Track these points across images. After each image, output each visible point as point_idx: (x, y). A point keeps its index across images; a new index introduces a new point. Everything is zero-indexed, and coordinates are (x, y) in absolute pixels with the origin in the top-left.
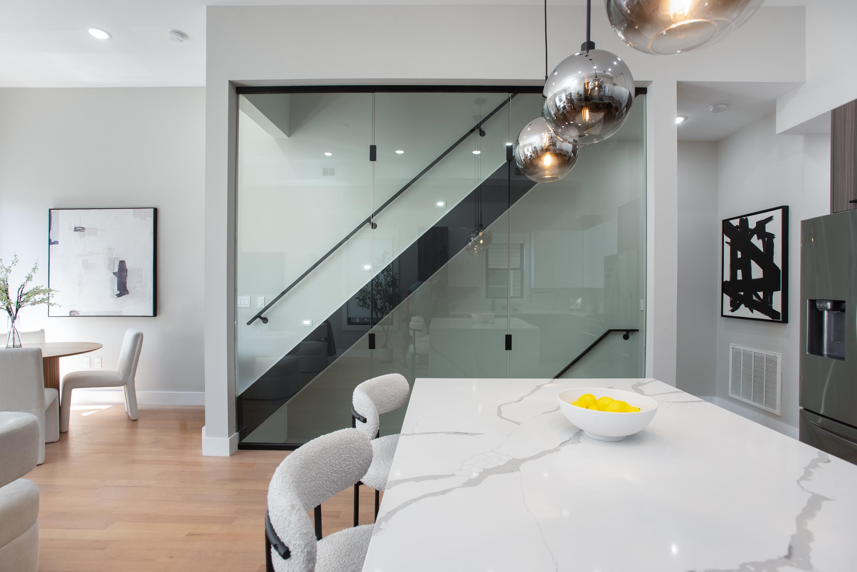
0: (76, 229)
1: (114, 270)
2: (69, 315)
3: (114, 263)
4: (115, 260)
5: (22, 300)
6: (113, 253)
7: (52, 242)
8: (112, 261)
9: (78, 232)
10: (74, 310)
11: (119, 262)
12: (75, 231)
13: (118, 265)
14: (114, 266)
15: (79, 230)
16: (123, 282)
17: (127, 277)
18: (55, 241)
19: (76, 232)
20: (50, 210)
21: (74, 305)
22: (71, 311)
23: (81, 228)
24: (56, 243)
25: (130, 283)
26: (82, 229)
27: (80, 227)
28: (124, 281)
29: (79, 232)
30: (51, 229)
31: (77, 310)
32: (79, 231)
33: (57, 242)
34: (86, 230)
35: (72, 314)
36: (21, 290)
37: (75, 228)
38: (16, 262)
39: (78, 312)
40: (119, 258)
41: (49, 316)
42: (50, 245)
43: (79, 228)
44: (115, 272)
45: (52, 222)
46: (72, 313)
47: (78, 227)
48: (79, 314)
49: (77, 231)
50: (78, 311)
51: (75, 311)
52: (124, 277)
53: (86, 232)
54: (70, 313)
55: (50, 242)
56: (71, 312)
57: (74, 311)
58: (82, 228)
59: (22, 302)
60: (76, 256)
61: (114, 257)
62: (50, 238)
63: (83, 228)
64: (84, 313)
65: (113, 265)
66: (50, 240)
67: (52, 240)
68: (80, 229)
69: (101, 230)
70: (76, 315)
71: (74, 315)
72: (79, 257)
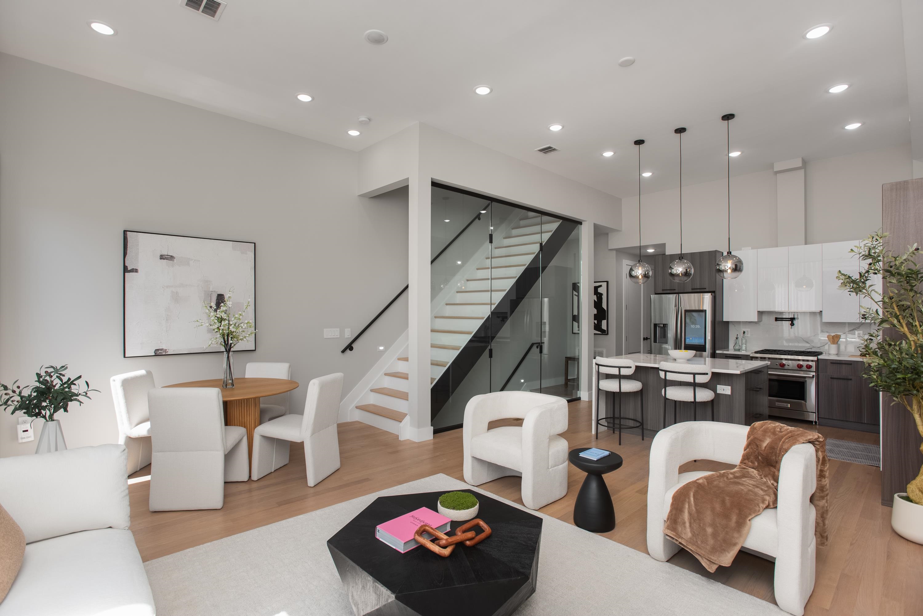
0: (162, 257)
1: (210, 304)
2: (154, 354)
3: (211, 297)
4: (212, 294)
6: (209, 286)
7: (129, 269)
8: (208, 294)
9: (165, 260)
10: (161, 348)
11: (217, 295)
12: (161, 259)
13: (216, 298)
18: (133, 269)
19: (163, 260)
20: (125, 232)
21: (161, 342)
22: (156, 350)
24: (135, 271)
26: (171, 258)
27: (167, 255)
29: (167, 260)
30: (127, 254)
31: (165, 348)
32: (167, 259)
33: (137, 269)
34: (175, 259)
35: (158, 353)
39: (166, 350)
40: (217, 292)
41: (125, 357)
42: (126, 273)
43: (167, 257)
45: (128, 246)
46: (158, 351)
47: (165, 255)
48: (167, 352)
49: (164, 259)
50: (166, 349)
51: (162, 349)
53: (175, 261)
55: (126, 270)
56: (157, 350)
57: (160, 349)
58: (170, 257)
60: (163, 287)
61: (211, 290)
62: (126, 265)
63: (171, 256)
64: (173, 351)
65: (210, 298)
66: (125, 267)
67: (128, 267)
69: (195, 261)
70: (164, 354)
71: (160, 354)
72: (166, 288)
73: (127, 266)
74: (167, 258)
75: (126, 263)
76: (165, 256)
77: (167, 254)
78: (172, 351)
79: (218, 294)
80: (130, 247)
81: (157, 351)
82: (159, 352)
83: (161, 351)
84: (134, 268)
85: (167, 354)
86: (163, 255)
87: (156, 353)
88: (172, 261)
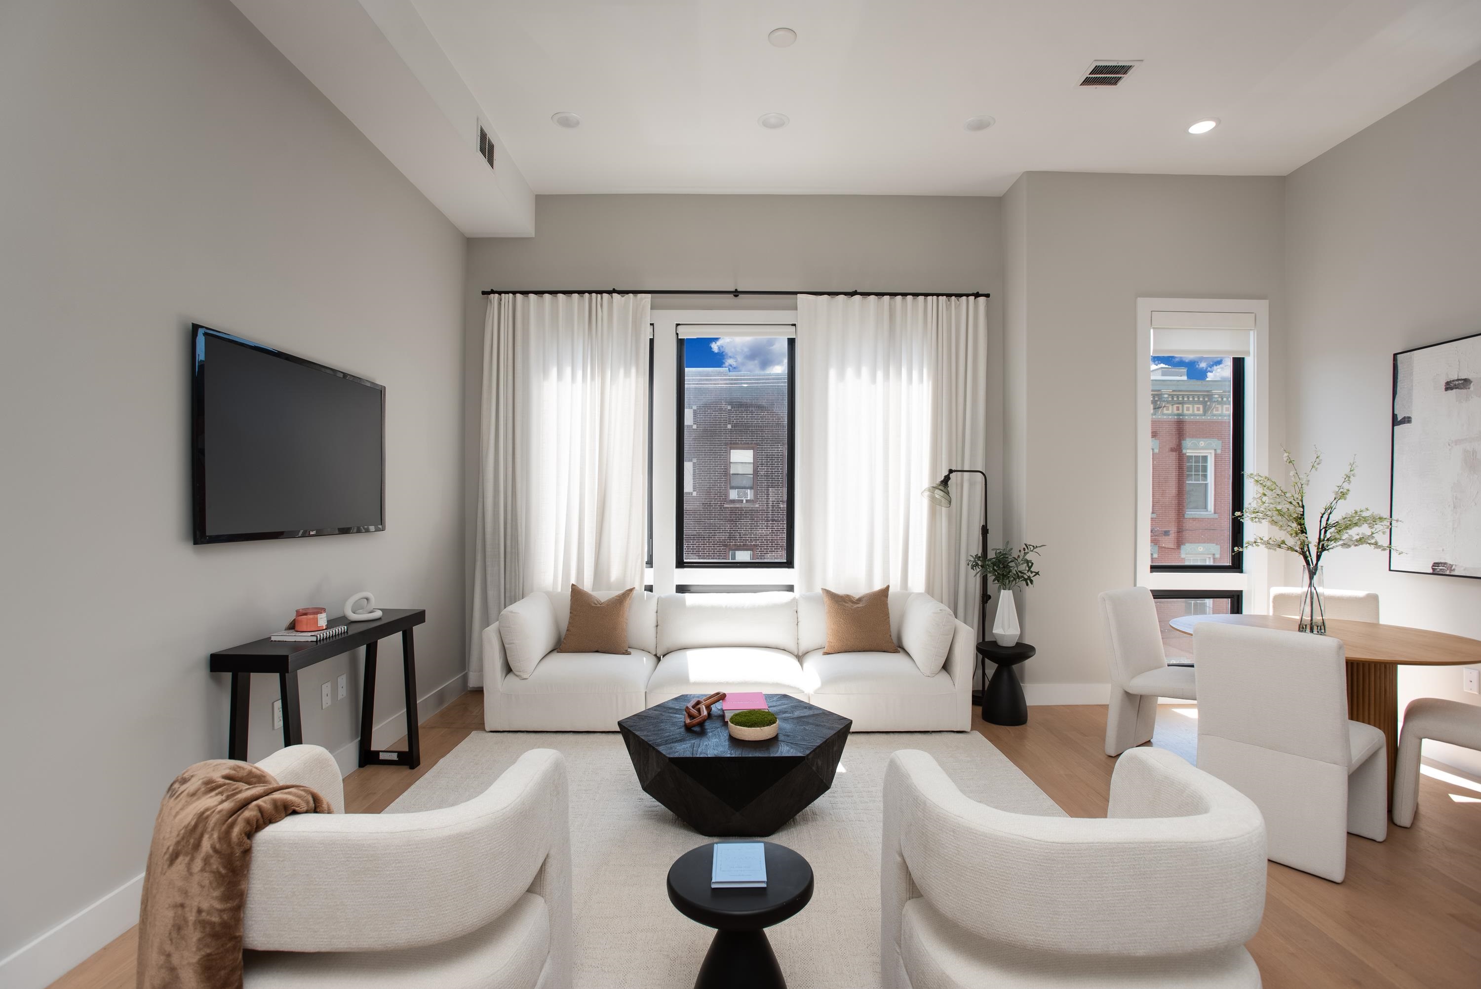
0: (1449, 386)
2: (1431, 571)
5: (1328, 535)
7: (1399, 418)
9: (1454, 390)
10: (1443, 561)
12: (1447, 389)
15: (1455, 385)
18: (1404, 418)
19: (1449, 392)
20: (1395, 355)
21: (1443, 550)
22: (1435, 563)
23: (1460, 382)
24: (1407, 420)
26: (1465, 383)
27: (1458, 380)
29: (1457, 390)
30: (1396, 394)
31: (1449, 562)
32: (1456, 388)
33: (1409, 418)
34: (1471, 385)
35: (1439, 570)
36: (1326, 517)
37: (1448, 383)
38: (1318, 464)
39: (1452, 566)
41: (1390, 570)
42: (1395, 427)
43: (1457, 383)
45: (1398, 380)
46: (1438, 566)
47: (1453, 381)
48: (1454, 570)
49: (1452, 389)
50: (1451, 564)
51: (1445, 563)
53: (1472, 389)
54: (1433, 566)
55: (1395, 422)
56: (1436, 564)
57: (1441, 563)
58: (1462, 382)
59: (1328, 540)
60: (1449, 445)
62: (1395, 413)
63: (1466, 380)
64: (1465, 570)
66: (1394, 416)
67: (1398, 416)
68: (1459, 384)
70: (1448, 573)
71: (1441, 573)
72: (1456, 445)
73: (1396, 415)
74: (1458, 386)
75: (1395, 410)
76: (1454, 383)
77: (1456, 379)
78: (1462, 569)
80: (1400, 381)
81: (1436, 566)
82: (1441, 568)
83: (1444, 566)
84: (1407, 415)
85: (1453, 573)
86: (1450, 381)
87: (1433, 569)
88: (1466, 389)
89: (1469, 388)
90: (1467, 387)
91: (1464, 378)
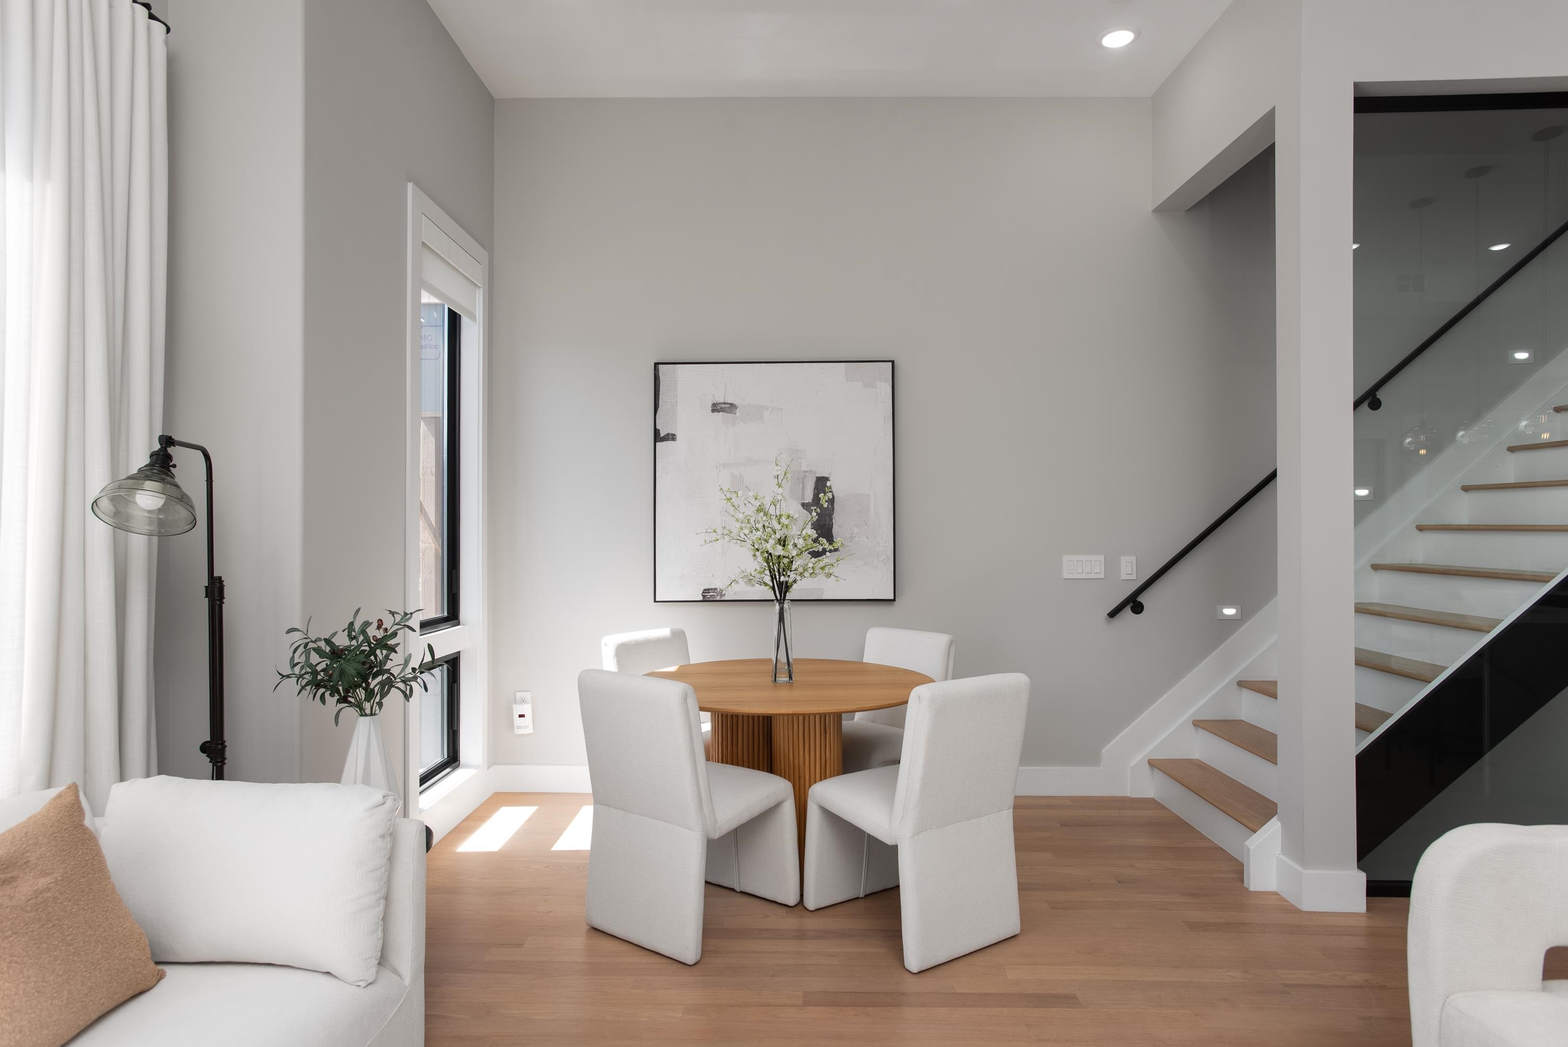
0: (716, 408)
1: (803, 498)
2: (701, 598)
3: (803, 483)
4: (806, 476)
6: (799, 461)
7: (662, 435)
8: (798, 478)
9: (721, 413)
10: (713, 587)
11: (815, 479)
12: (713, 411)
13: (814, 486)
14: (803, 488)
15: (722, 408)
16: (825, 524)
17: (833, 514)
18: (668, 434)
19: (716, 414)
20: (656, 364)
21: (713, 576)
22: (704, 590)
23: (726, 406)
24: (671, 437)
25: (840, 526)
26: (731, 408)
27: (725, 403)
28: (827, 523)
30: (658, 406)
31: (720, 587)
32: (723, 412)
33: (673, 435)
34: (738, 410)
35: (709, 597)
37: (714, 405)
39: (722, 591)
40: (815, 472)
41: (655, 601)
42: (657, 443)
43: (723, 406)
44: (806, 501)
45: (660, 393)
46: (708, 593)
47: (720, 403)
48: (724, 595)
49: (719, 411)
50: (721, 589)
51: (716, 589)
52: (827, 512)
53: (738, 414)
54: (703, 593)
55: (657, 436)
56: (706, 591)
57: (712, 589)
58: (729, 406)
60: (717, 468)
61: (803, 469)
62: (657, 428)
63: (731, 404)
64: (735, 594)
65: (801, 485)
66: (656, 432)
67: (661, 432)
68: (725, 408)
69: (773, 410)
70: (718, 598)
71: (712, 599)
72: (724, 468)
73: (659, 430)
74: (723, 410)
75: (657, 424)
76: (721, 405)
77: (722, 402)
78: (732, 593)
79: (817, 477)
80: (663, 393)
81: (706, 593)
82: (710, 594)
83: (714, 592)
84: (670, 432)
85: (723, 598)
86: (717, 403)
87: (704, 596)
88: (732, 413)
89: (735, 414)
90: (734, 412)
91: (730, 402)
